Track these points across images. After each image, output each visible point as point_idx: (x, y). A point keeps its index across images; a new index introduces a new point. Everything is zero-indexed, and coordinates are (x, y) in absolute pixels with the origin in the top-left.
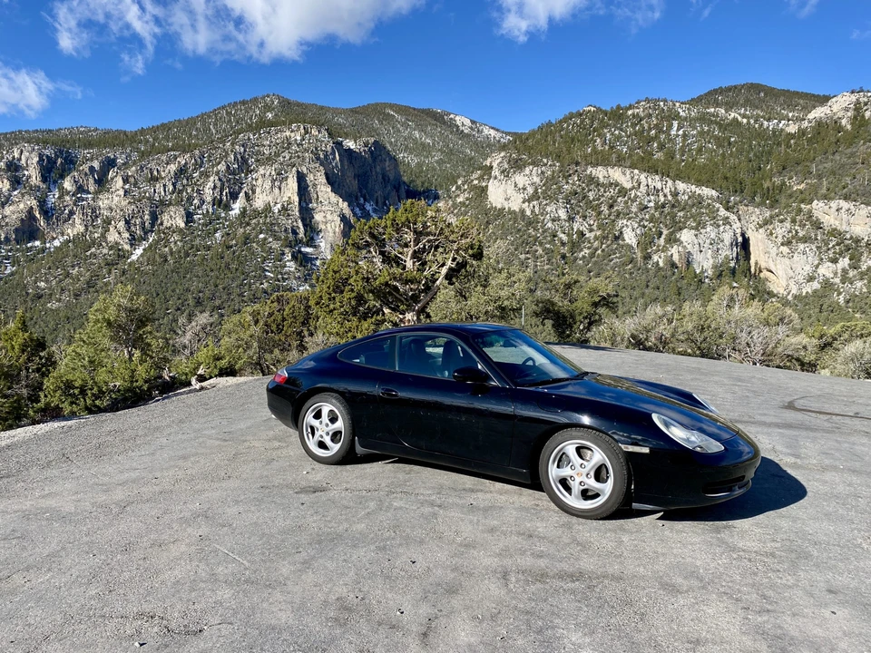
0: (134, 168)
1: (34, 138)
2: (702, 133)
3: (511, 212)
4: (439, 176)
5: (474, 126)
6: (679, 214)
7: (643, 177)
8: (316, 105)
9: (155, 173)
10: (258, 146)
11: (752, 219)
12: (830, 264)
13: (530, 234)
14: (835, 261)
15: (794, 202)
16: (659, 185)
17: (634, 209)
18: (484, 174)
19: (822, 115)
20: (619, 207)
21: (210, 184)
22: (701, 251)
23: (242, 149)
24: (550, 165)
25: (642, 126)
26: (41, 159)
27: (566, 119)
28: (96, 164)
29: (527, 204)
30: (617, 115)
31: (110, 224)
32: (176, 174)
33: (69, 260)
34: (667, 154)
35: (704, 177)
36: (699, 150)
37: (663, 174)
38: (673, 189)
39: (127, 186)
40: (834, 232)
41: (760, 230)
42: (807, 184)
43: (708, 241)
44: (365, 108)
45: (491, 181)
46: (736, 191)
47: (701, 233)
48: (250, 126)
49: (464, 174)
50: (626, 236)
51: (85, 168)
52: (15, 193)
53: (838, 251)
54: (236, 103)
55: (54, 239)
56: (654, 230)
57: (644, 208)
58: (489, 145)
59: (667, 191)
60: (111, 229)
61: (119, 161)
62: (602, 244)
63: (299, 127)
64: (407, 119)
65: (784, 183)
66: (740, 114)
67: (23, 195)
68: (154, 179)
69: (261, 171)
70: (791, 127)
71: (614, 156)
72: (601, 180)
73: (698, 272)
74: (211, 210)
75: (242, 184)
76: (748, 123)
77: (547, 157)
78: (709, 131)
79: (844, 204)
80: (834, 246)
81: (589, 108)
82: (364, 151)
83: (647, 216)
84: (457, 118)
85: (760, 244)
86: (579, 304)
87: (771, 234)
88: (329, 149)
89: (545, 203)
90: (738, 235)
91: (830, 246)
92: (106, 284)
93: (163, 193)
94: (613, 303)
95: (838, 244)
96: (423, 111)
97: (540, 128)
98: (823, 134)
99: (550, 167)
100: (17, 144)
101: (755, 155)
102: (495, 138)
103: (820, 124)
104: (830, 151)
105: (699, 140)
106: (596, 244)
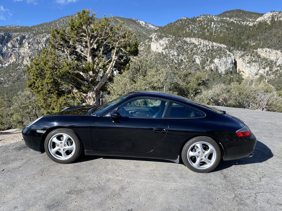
0: (31, 39)
2: (221, 26)
3: (158, 53)
5: (146, 24)
6: (214, 53)
7: (202, 41)
9: (39, 41)
11: (238, 54)
12: (263, 69)
13: (165, 60)
14: (264, 68)
15: (252, 49)
16: (207, 44)
17: (199, 52)
18: (150, 40)
19: (261, 20)
20: (194, 51)
22: (221, 66)
24: (172, 37)
25: (202, 24)
27: (176, 22)
28: (19, 38)
29: (164, 50)
30: (194, 20)
31: (24, 58)
32: (46, 41)
33: (11, 71)
34: (210, 33)
35: (222, 41)
36: (221, 32)
37: (209, 40)
38: (212, 45)
39: (29, 45)
40: (265, 59)
41: (241, 59)
42: (256, 43)
43: (223, 62)
45: (152, 42)
46: (233, 46)
47: (221, 60)
49: (143, 40)
50: (196, 61)
51: (15, 39)
53: (265, 65)
54: (65, 17)
55: (6, 63)
56: (206, 59)
57: (202, 51)
58: (151, 31)
59: (210, 46)
60: (25, 60)
61: (27, 37)
62: (189, 63)
65: (248, 43)
66: (234, 20)
68: (38, 43)
70: (251, 24)
71: (193, 34)
72: (188, 42)
73: (220, 72)
76: (237, 23)
77: (170, 35)
78: (224, 25)
79: (268, 50)
80: (264, 63)
81: (184, 18)
83: (203, 54)
84: (140, 22)
85: (240, 63)
87: (244, 60)
89: (170, 50)
90: (233, 60)
91: (263, 63)
92: (24, 79)
93: (41, 48)
95: (266, 63)
96: (129, 19)
97: (168, 25)
98: (261, 26)
99: (172, 38)
101: (239, 33)
102: (153, 28)
103: (260, 23)
104: (264, 32)
105: (221, 29)
106: (187, 64)
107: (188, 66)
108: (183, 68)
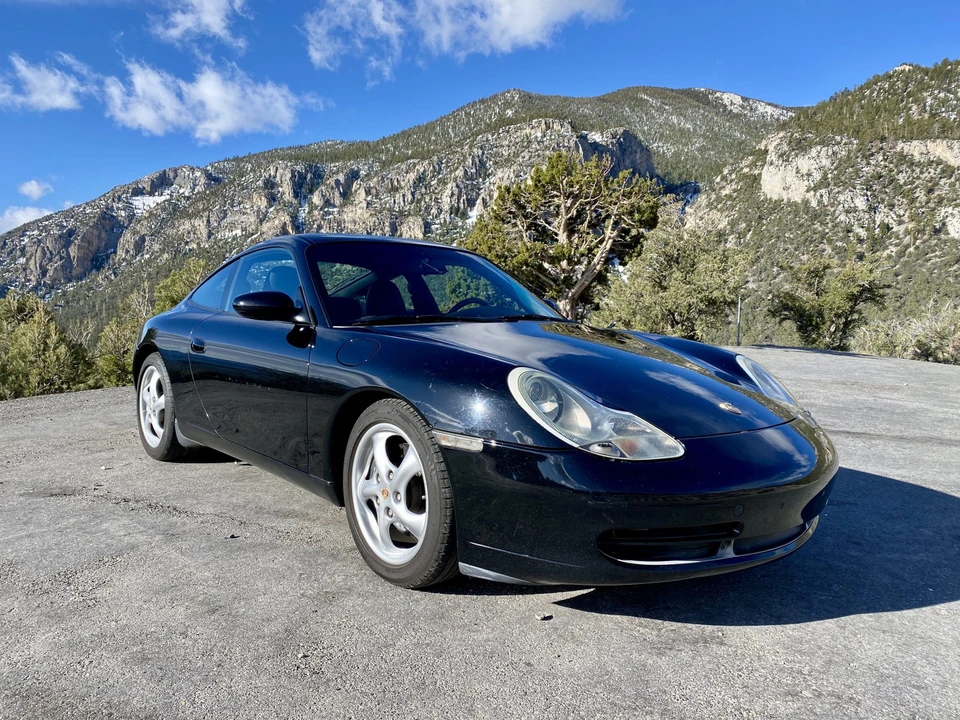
0: (375, 179)
1: (287, 154)
3: (790, 204)
4: (700, 166)
5: (745, 104)
8: (560, 97)
9: (396, 183)
10: (496, 147)
13: (815, 229)
18: (757, 161)
20: (942, 192)
21: (448, 192)
23: (480, 152)
24: (845, 144)
26: (293, 176)
27: (868, 86)
28: (341, 177)
29: (812, 193)
30: (944, 73)
32: (415, 183)
39: (369, 198)
44: (615, 94)
45: (766, 167)
48: (489, 125)
49: (731, 161)
50: (950, 229)
51: (331, 181)
52: (271, 209)
54: (475, 102)
58: (765, 125)
61: (363, 173)
62: (916, 239)
63: (540, 123)
64: (663, 103)
67: (278, 211)
68: (394, 190)
69: (500, 174)
71: (936, 126)
72: (917, 157)
74: (448, 220)
75: (480, 189)
77: (841, 133)
81: (902, 68)
82: (612, 143)
84: (725, 96)
86: (828, 298)
88: (572, 144)
89: (837, 190)
93: (402, 204)
94: (882, 296)
96: (683, 92)
97: (833, 99)
99: (846, 145)
100: (273, 162)
102: (772, 115)
106: (907, 240)
107: (912, 249)
108: (890, 257)
